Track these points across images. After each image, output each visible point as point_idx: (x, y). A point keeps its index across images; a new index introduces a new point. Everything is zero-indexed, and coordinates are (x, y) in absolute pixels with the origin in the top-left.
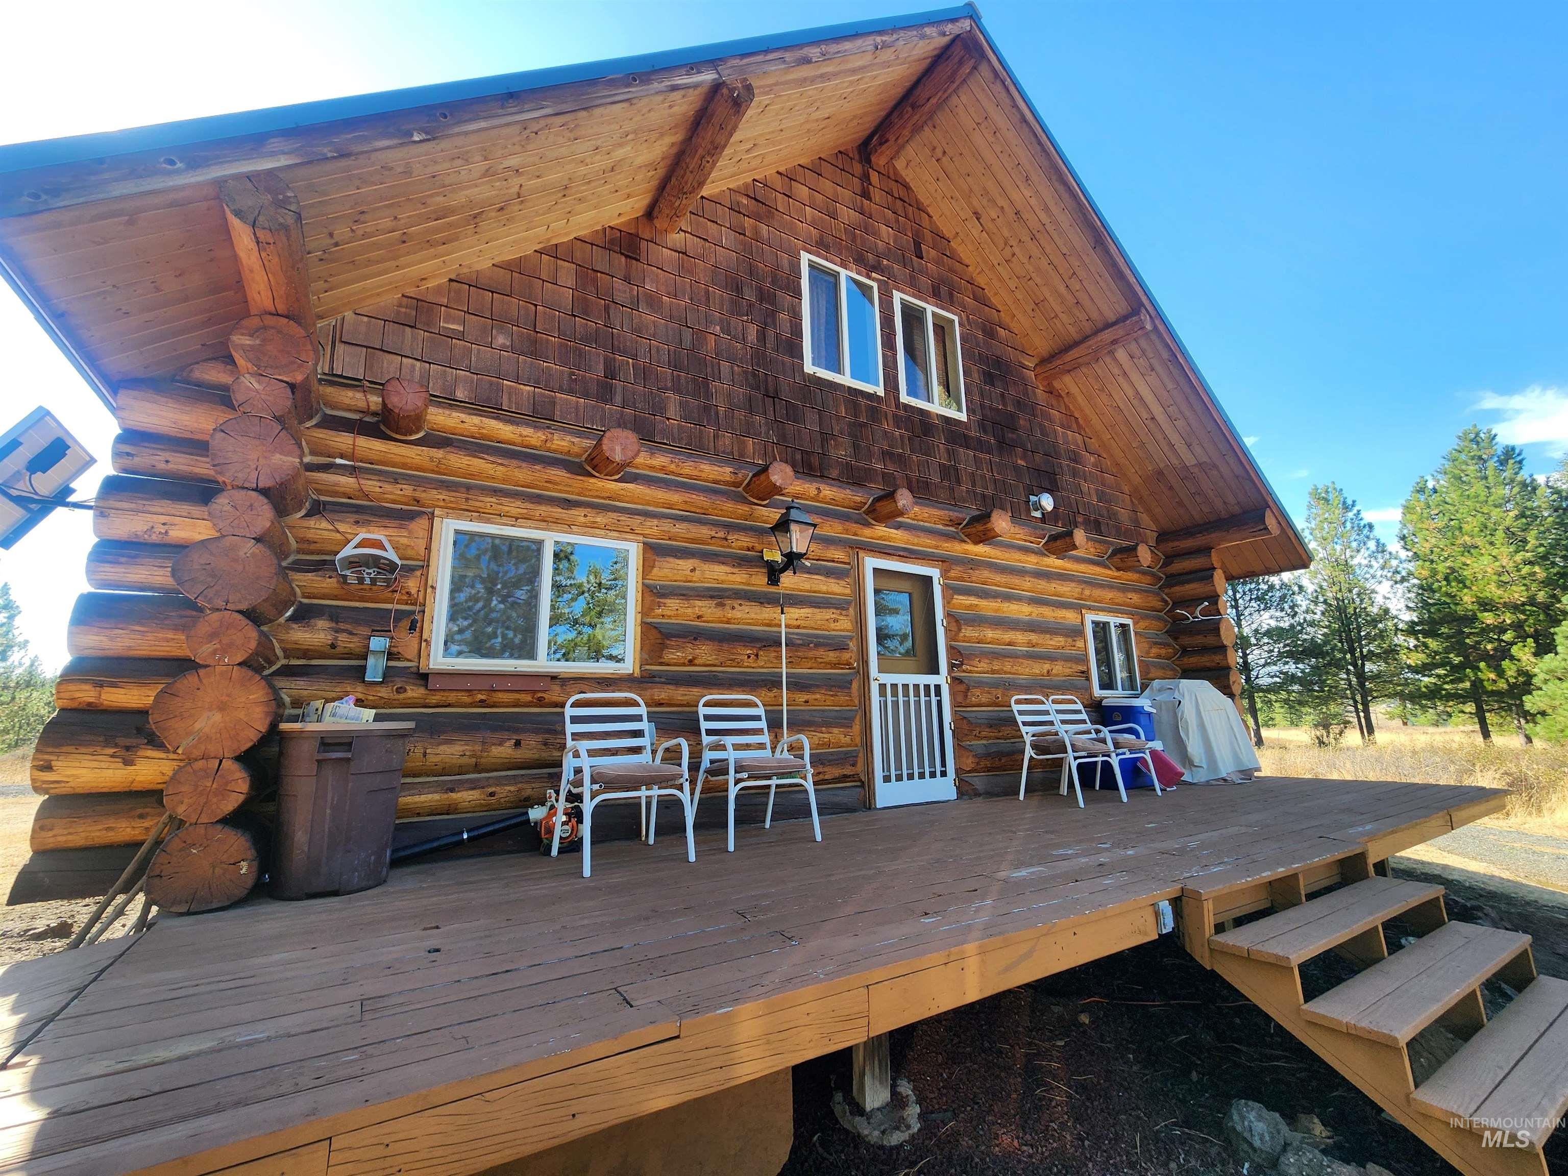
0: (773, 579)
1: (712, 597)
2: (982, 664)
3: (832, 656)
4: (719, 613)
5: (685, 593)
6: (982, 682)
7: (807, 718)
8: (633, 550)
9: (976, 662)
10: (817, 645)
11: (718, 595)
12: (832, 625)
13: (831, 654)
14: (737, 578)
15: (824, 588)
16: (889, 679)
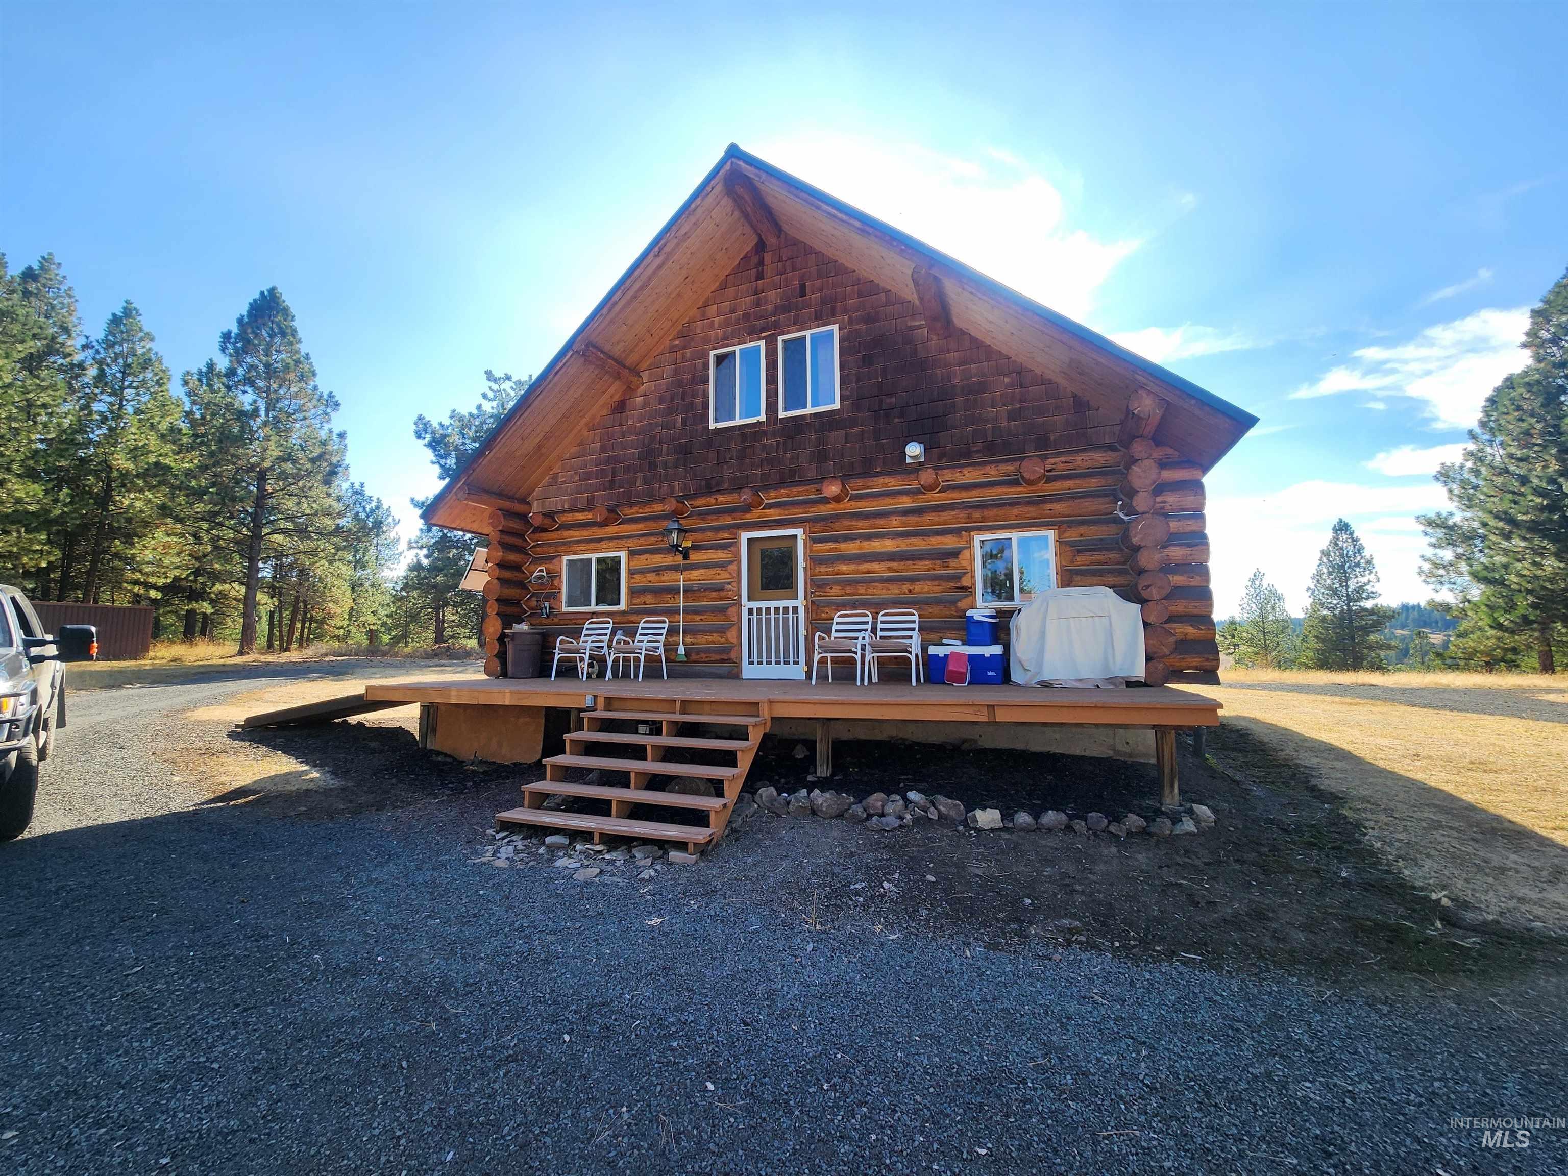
0: (686, 557)
1: (654, 571)
2: (834, 590)
3: (714, 594)
4: (657, 578)
5: (642, 572)
6: (832, 603)
7: (702, 628)
8: (623, 555)
9: (828, 589)
10: (705, 590)
11: (658, 570)
12: (718, 577)
13: (714, 593)
14: (669, 560)
15: (715, 556)
16: (755, 605)
